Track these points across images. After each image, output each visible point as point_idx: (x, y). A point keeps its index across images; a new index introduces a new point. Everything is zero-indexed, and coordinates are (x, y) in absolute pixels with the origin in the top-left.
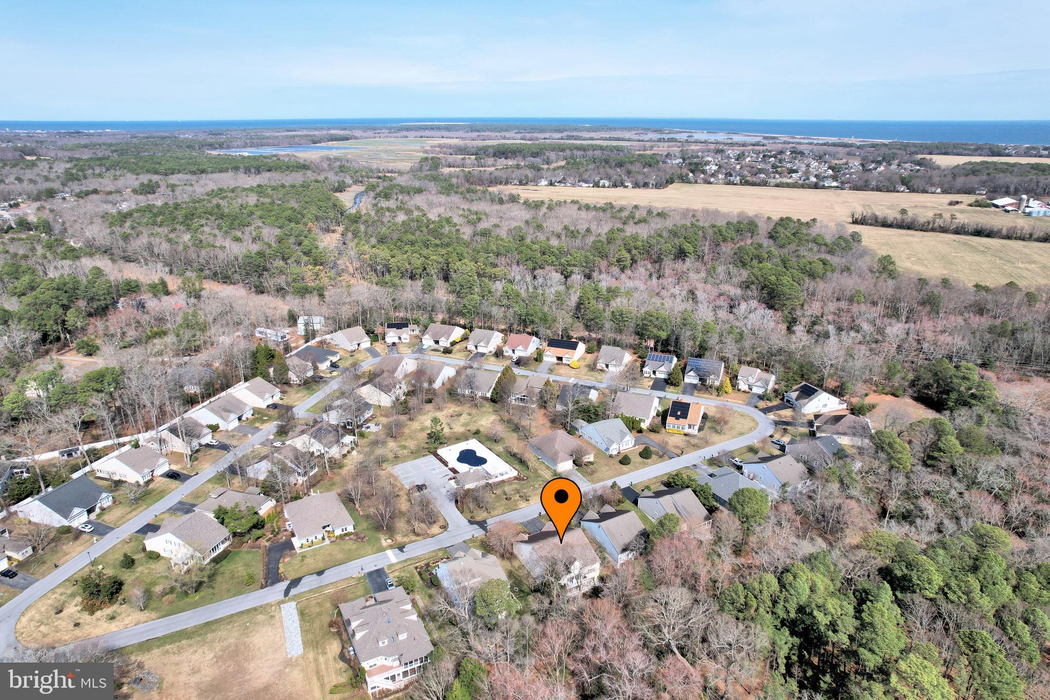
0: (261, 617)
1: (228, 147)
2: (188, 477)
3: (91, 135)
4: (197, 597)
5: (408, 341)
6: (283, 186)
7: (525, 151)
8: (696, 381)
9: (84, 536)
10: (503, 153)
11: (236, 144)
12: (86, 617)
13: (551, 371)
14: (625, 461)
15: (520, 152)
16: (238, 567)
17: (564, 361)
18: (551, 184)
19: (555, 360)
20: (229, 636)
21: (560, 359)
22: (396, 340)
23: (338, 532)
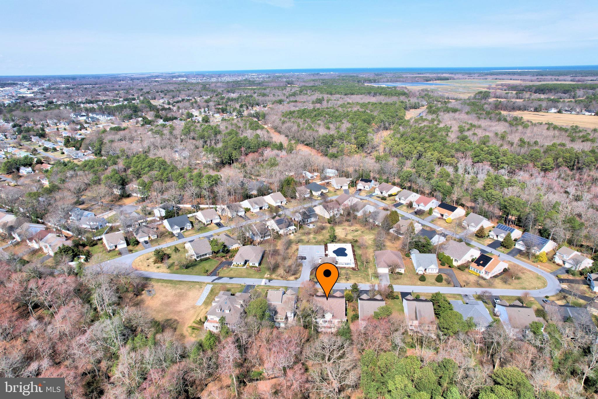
0: (198, 286)
1: (378, 82)
2: (223, 226)
3: (322, 75)
4: (186, 270)
5: (368, 190)
6: (381, 103)
7: (559, 90)
8: (523, 248)
9: (174, 237)
10: (542, 90)
11: (382, 80)
12: (152, 264)
13: (432, 221)
14: (423, 278)
15: (555, 89)
16: (206, 265)
17: (444, 217)
18: (559, 112)
19: (439, 216)
20: (183, 288)
21: (442, 215)
22: (362, 188)
23: (251, 264)
